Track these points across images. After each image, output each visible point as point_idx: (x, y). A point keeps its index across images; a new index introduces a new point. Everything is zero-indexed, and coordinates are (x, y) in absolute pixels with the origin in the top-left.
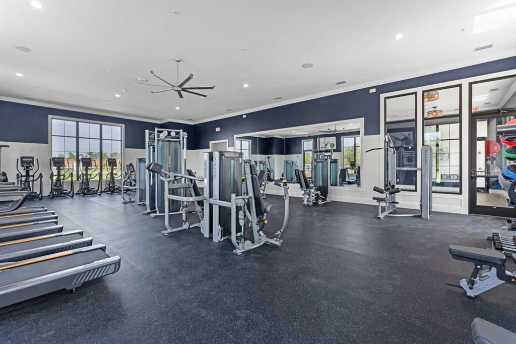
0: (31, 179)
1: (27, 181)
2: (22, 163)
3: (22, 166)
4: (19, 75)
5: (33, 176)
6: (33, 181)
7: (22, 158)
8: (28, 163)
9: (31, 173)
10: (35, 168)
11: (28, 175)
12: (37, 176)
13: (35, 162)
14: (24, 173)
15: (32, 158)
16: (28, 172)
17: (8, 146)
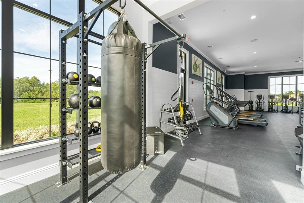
0: (261, 103)
1: (260, 104)
2: (258, 97)
3: (258, 98)
4: (255, 67)
5: (262, 102)
6: (262, 104)
7: (258, 95)
8: (260, 97)
9: (261, 101)
10: (262, 99)
11: (260, 102)
12: (263, 102)
13: (262, 97)
14: (258, 101)
15: (261, 95)
16: (260, 101)
17: (253, 91)
